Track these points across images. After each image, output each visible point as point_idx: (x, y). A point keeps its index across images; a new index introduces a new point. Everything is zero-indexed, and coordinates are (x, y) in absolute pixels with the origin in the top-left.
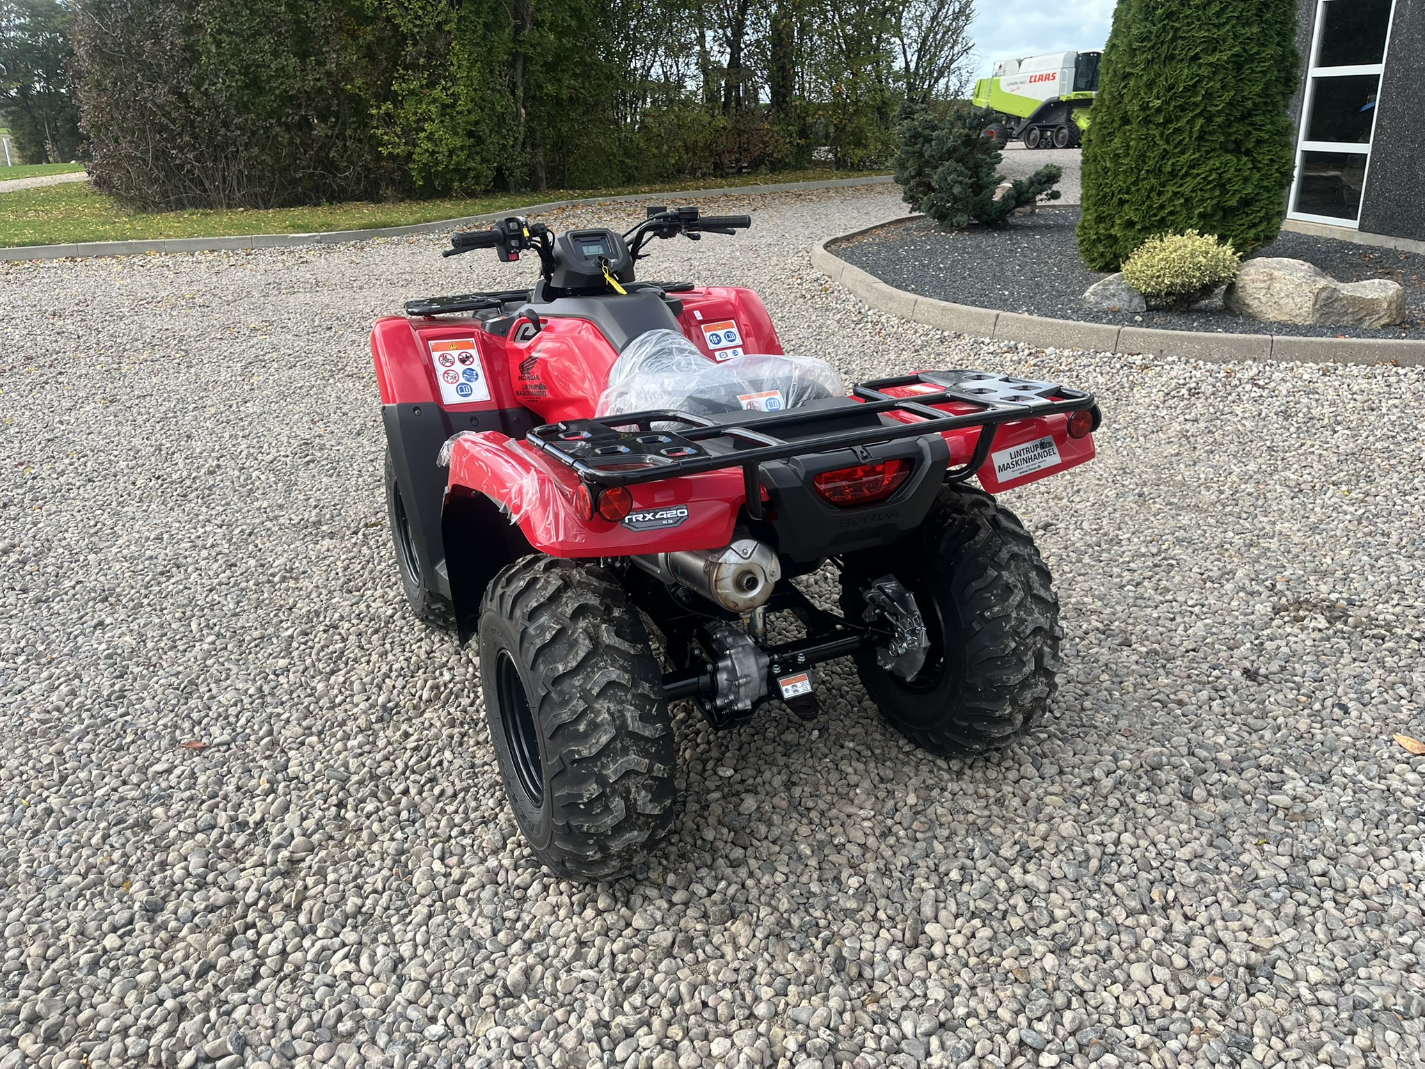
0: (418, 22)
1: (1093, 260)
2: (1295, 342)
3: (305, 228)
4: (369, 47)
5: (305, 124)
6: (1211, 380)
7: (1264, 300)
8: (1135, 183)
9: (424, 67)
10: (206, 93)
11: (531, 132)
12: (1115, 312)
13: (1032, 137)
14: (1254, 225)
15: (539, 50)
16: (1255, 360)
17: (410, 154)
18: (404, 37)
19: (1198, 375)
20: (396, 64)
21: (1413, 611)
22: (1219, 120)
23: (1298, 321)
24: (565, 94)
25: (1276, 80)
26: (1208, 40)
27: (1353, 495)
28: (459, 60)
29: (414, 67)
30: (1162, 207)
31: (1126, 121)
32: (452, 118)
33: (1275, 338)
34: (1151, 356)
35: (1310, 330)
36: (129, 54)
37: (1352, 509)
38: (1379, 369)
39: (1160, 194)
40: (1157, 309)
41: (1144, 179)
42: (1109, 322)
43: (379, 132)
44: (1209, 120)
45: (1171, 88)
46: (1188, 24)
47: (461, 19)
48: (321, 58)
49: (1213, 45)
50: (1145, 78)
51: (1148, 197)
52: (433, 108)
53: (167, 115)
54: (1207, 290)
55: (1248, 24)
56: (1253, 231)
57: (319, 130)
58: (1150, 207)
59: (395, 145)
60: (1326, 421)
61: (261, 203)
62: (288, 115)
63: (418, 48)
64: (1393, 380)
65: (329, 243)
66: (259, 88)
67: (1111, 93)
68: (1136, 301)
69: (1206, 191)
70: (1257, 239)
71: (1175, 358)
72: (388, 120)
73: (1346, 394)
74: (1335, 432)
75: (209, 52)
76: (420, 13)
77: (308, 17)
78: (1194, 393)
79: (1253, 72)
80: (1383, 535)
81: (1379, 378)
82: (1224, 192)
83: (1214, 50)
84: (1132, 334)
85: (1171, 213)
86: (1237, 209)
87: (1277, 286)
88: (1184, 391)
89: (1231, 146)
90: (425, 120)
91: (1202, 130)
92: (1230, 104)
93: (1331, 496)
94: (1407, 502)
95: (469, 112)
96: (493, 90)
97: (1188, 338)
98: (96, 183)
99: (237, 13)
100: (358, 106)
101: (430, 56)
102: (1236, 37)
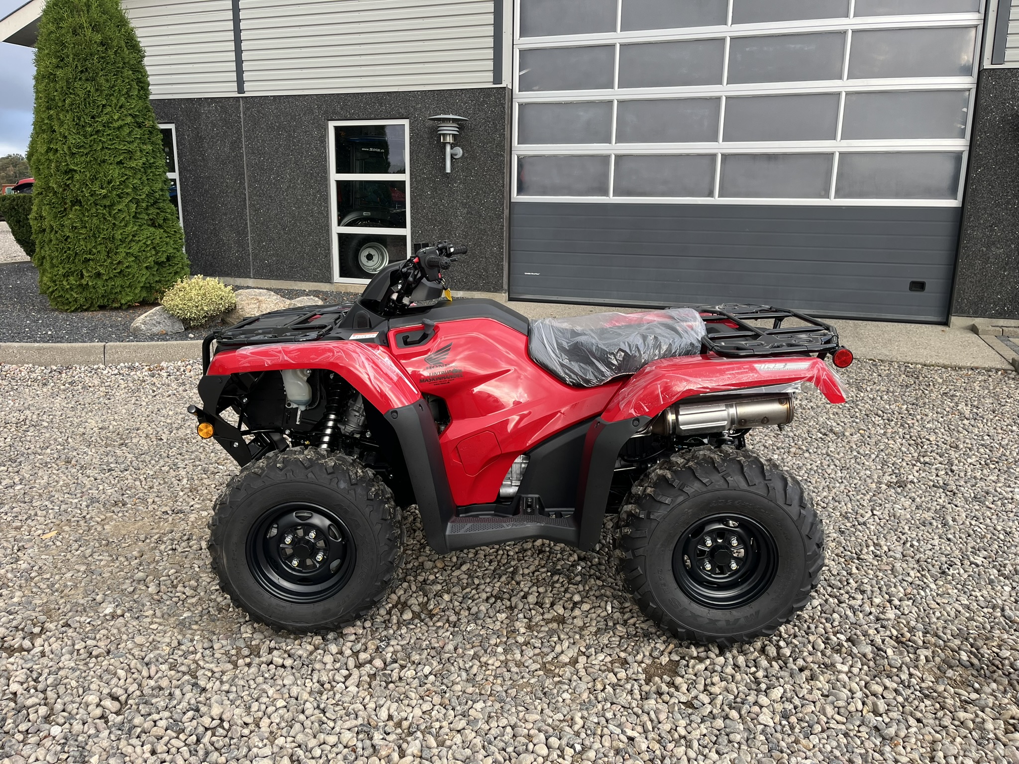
8: (95, 247)
12: (164, 334)
22: (144, 205)
26: (127, 152)
30: (119, 263)
31: (76, 202)
39: (116, 253)
44: (137, 204)
45: (109, 182)
46: (111, 140)
49: (130, 154)
50: (88, 174)
58: (111, 263)
68: (177, 325)
69: (147, 252)
79: (155, 175)
82: (157, 252)
83: (130, 158)
85: (127, 267)
87: (263, 305)
89: (150, 223)
92: (148, 195)
102: (141, 151)
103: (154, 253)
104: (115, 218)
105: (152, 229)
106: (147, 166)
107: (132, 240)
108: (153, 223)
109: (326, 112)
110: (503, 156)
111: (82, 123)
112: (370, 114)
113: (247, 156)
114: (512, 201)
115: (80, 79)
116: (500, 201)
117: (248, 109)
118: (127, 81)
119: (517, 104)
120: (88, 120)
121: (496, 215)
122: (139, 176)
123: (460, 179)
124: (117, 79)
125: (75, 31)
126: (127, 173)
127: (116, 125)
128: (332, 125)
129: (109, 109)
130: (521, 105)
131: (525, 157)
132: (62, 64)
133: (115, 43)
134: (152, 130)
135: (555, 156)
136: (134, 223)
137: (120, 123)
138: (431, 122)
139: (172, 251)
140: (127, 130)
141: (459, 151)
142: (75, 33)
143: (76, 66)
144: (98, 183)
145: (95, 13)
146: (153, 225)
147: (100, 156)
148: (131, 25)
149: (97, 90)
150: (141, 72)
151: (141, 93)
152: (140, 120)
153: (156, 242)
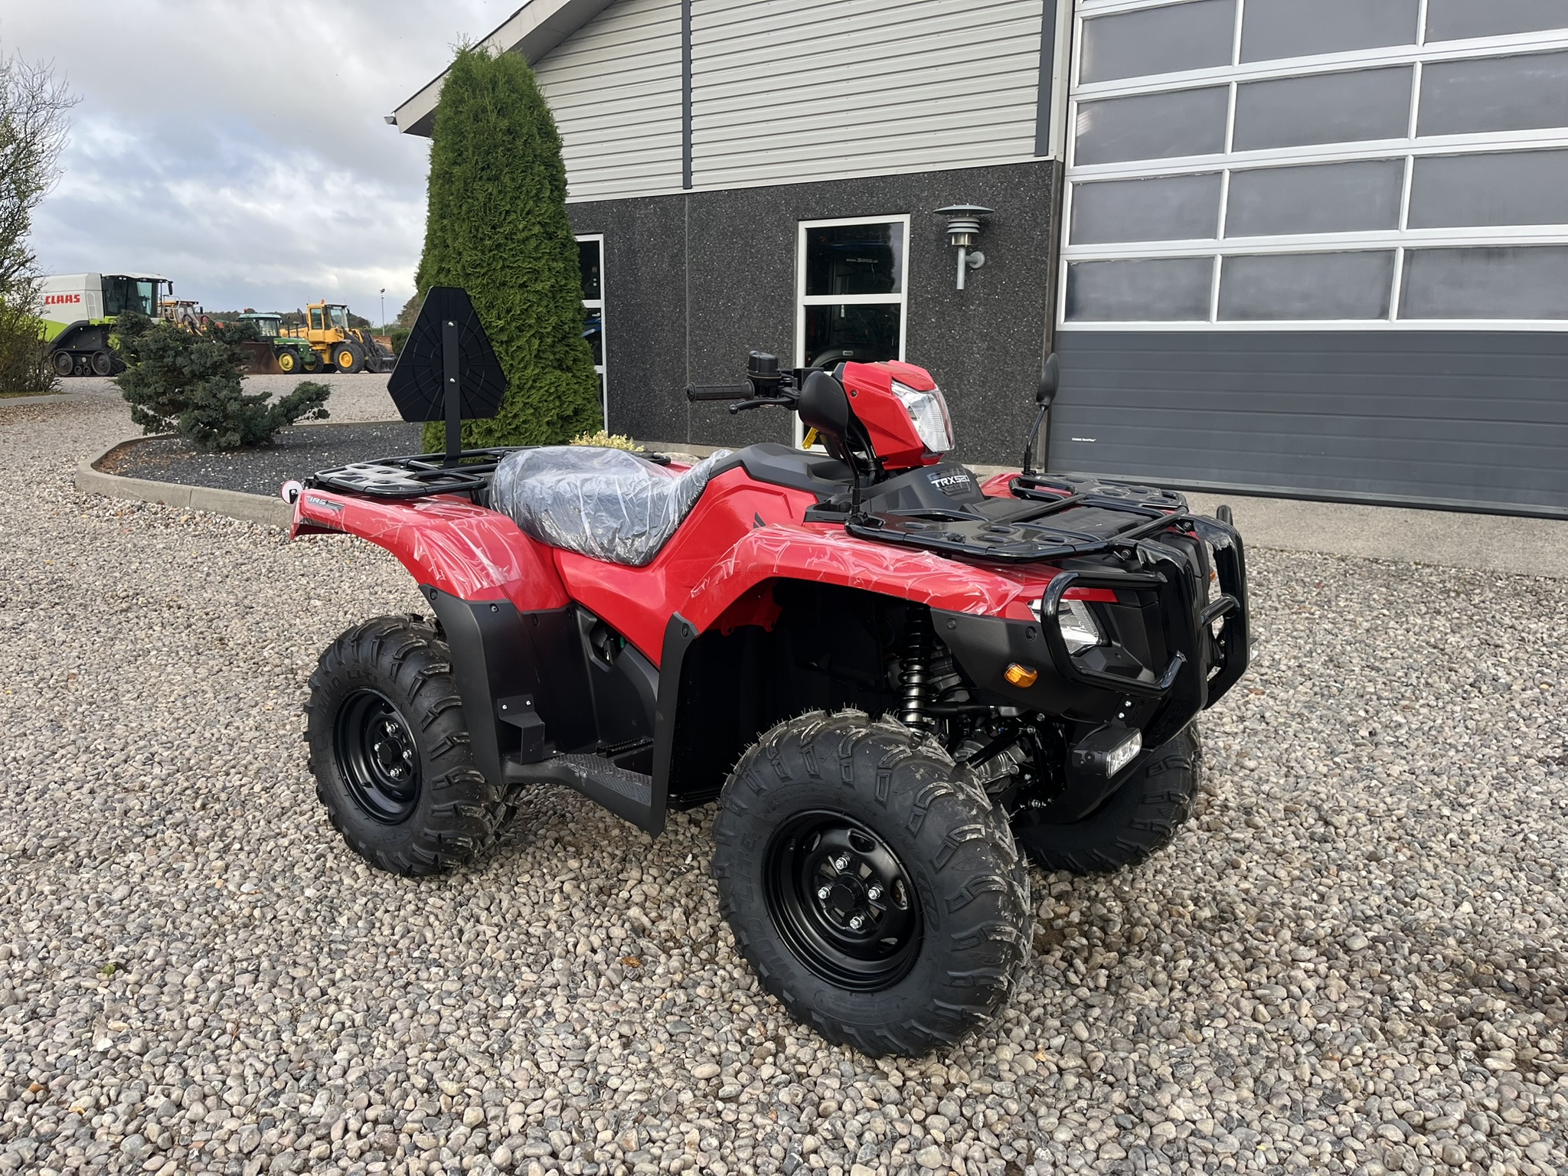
102: (550, 269)
103: (558, 403)
104: (513, 359)
105: (558, 373)
106: (556, 291)
107: (532, 387)
108: (560, 365)
109: (797, 209)
110: (1044, 262)
111: (480, 235)
112: (857, 208)
113: (690, 274)
114: (1058, 329)
115: (481, 178)
116: (1037, 331)
117: (695, 209)
118: (537, 179)
119: (1071, 185)
120: (488, 230)
121: (1030, 350)
122: (544, 303)
123: (979, 299)
124: (526, 176)
125: (477, 116)
126: (531, 297)
127: (520, 236)
128: (803, 226)
129: (513, 216)
130: (1075, 185)
131: (1080, 263)
132: (459, 160)
133: (524, 131)
134: (567, 242)
135: (1126, 261)
136: (535, 365)
137: (525, 234)
138: (941, 217)
139: (580, 401)
140: (533, 243)
141: (980, 257)
142: (476, 119)
143: (477, 162)
144: (495, 312)
145: (502, 93)
146: (560, 367)
147: (499, 276)
148: (549, 106)
149: (500, 192)
150: (556, 167)
151: (556, 193)
152: (551, 229)
153: (562, 389)
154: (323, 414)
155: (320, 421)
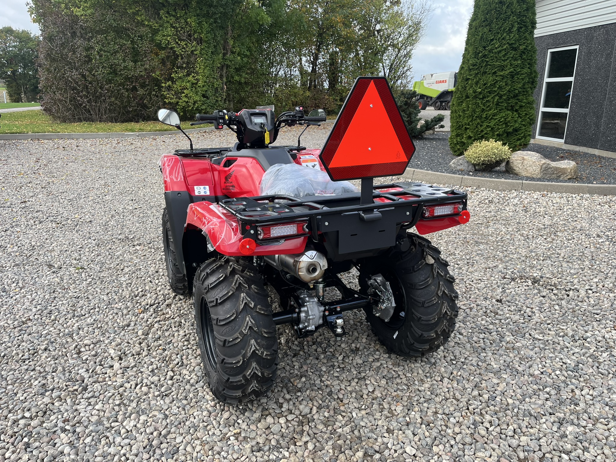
0: (183, 50)
1: (455, 152)
2: (531, 184)
3: (132, 130)
4: (163, 59)
5: (134, 89)
6: (498, 197)
7: (521, 168)
8: (471, 121)
9: (185, 68)
10: (94, 75)
11: (228, 95)
12: (462, 171)
13: (437, 105)
14: (519, 139)
15: (233, 63)
16: (515, 190)
17: (178, 102)
18: (178, 56)
19: (493, 195)
20: (174, 66)
21: (566, 281)
22: (504, 97)
23: (534, 176)
24: (243, 80)
25: (528, 82)
26: (501, 66)
27: (548, 240)
28: (200, 65)
29: (181, 68)
30: (482, 131)
31: (467, 97)
32: (196, 88)
33: (524, 182)
34: (475, 188)
35: (539, 180)
36: (62, 57)
37: (547, 245)
38: (564, 195)
39: (481, 126)
40: (479, 171)
41: (475, 120)
42: (459, 174)
43: (165, 93)
44: (501, 97)
45: (485, 84)
46: (492, 60)
47: (202, 49)
48: (143, 63)
49: (502, 68)
50: (475, 80)
51: (477, 127)
52: (188, 84)
53: (77, 83)
54: (498, 163)
55: (516, 60)
56: (519, 142)
57: (141, 92)
58: (477, 131)
59: (171, 99)
60: (541, 214)
61: (114, 120)
62: (128, 85)
63: (183, 60)
64: (570, 199)
65: (142, 137)
66: (117, 74)
67: (461, 86)
68: (470, 167)
69: (500, 125)
70: (520, 145)
71: (484, 189)
72: (169, 88)
73: (550, 203)
74: (544, 217)
75: (96, 58)
76: (185, 46)
77: (138, 45)
78: (491, 202)
79: (518, 79)
80: (558, 254)
81: (565, 198)
82: (507, 126)
83: (503, 70)
84: (467, 179)
85: (486, 134)
86: (512, 133)
87: (526, 162)
88: (487, 201)
89: (510, 108)
90: (185, 89)
91: (498, 102)
92: (509, 91)
93: (540, 240)
94: (569, 243)
95: (203, 86)
96: (214, 78)
97: (489, 181)
98: (44, 110)
99: (109, 43)
100: (157, 83)
101: (188, 63)
102: (511, 65)
103: (504, 126)
104: (484, 106)
105: (509, 112)
107: (492, 118)
108: (512, 109)
118: (510, 23)
120: (481, 49)
122: (505, 80)
126: (497, 78)
127: (495, 51)
129: (494, 41)
136: (495, 109)
137: (498, 49)
139: (517, 125)
140: (503, 53)
147: (484, 69)
149: (490, 31)
151: (523, 29)
152: (516, 46)
153: (508, 120)
154: (442, 127)
155: (441, 129)
